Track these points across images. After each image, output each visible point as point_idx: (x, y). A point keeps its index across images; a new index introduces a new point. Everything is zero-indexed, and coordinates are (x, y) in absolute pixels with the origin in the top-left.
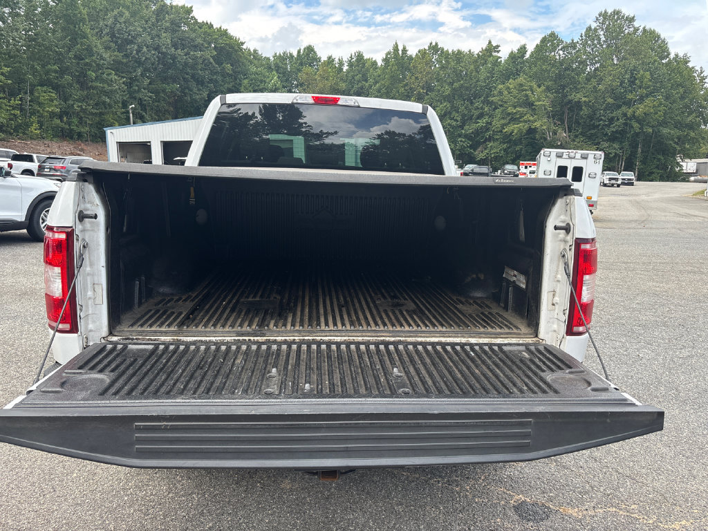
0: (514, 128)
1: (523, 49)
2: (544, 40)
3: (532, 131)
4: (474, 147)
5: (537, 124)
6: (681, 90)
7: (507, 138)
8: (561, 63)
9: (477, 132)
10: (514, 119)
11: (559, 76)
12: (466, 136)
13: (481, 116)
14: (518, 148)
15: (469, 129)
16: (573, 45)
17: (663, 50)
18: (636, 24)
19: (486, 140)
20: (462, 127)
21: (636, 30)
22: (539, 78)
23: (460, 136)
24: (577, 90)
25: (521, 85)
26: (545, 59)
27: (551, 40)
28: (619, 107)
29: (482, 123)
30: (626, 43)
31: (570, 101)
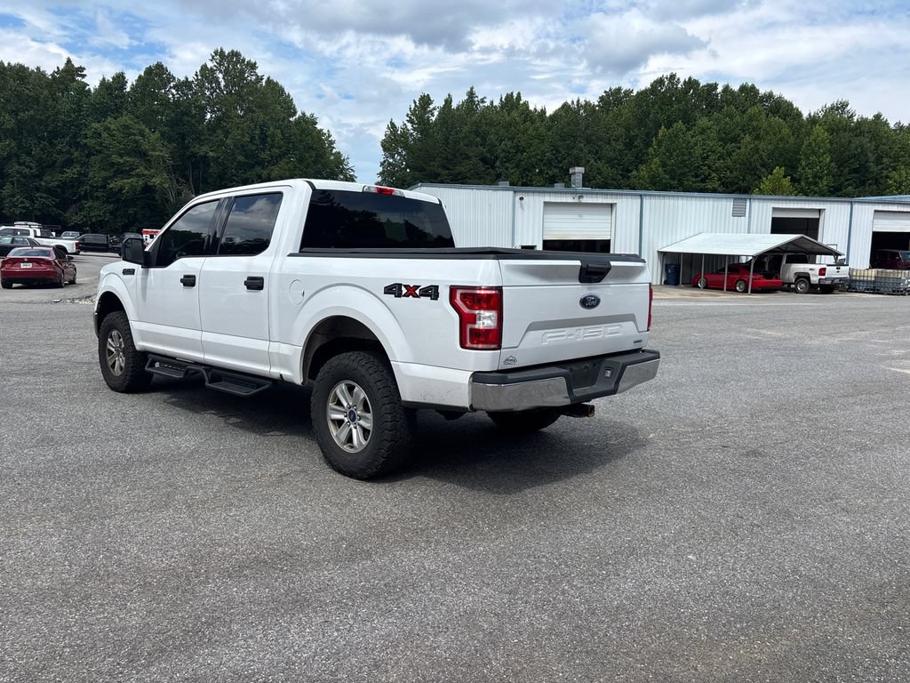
0: (126, 184)
1: (120, 79)
2: (149, 71)
3: (148, 189)
4: (64, 205)
5: (156, 181)
6: (314, 154)
7: (114, 197)
8: (177, 103)
9: (64, 185)
10: (121, 171)
11: (173, 123)
12: (49, 191)
13: (69, 163)
14: (131, 211)
15: (51, 180)
16: (186, 84)
17: (289, 106)
18: (259, 72)
19: (85, 197)
20: (39, 176)
21: (259, 79)
22: (149, 118)
23: (38, 190)
24: (201, 142)
25: (127, 127)
26: (154, 96)
27: (156, 75)
28: (252, 167)
29: (71, 173)
30: (250, 93)
31: (194, 155)
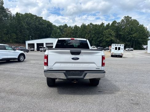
0: (108, 39)
1: (109, 24)
2: (113, 22)
3: (111, 40)
4: (100, 43)
6: (142, 31)
7: (107, 42)
8: (117, 26)
9: (100, 40)
10: (108, 38)
11: (117, 29)
12: (98, 41)
13: (101, 37)
14: (109, 44)
15: (99, 40)
16: (119, 23)
17: (138, 23)
19: (103, 42)
20: (97, 39)
21: (132, 20)
22: (113, 30)
23: (97, 41)
24: (121, 32)
25: (109, 31)
26: (114, 26)
27: (114, 22)
28: (129, 35)
29: (101, 38)
30: (130, 22)
31: (119, 34)
